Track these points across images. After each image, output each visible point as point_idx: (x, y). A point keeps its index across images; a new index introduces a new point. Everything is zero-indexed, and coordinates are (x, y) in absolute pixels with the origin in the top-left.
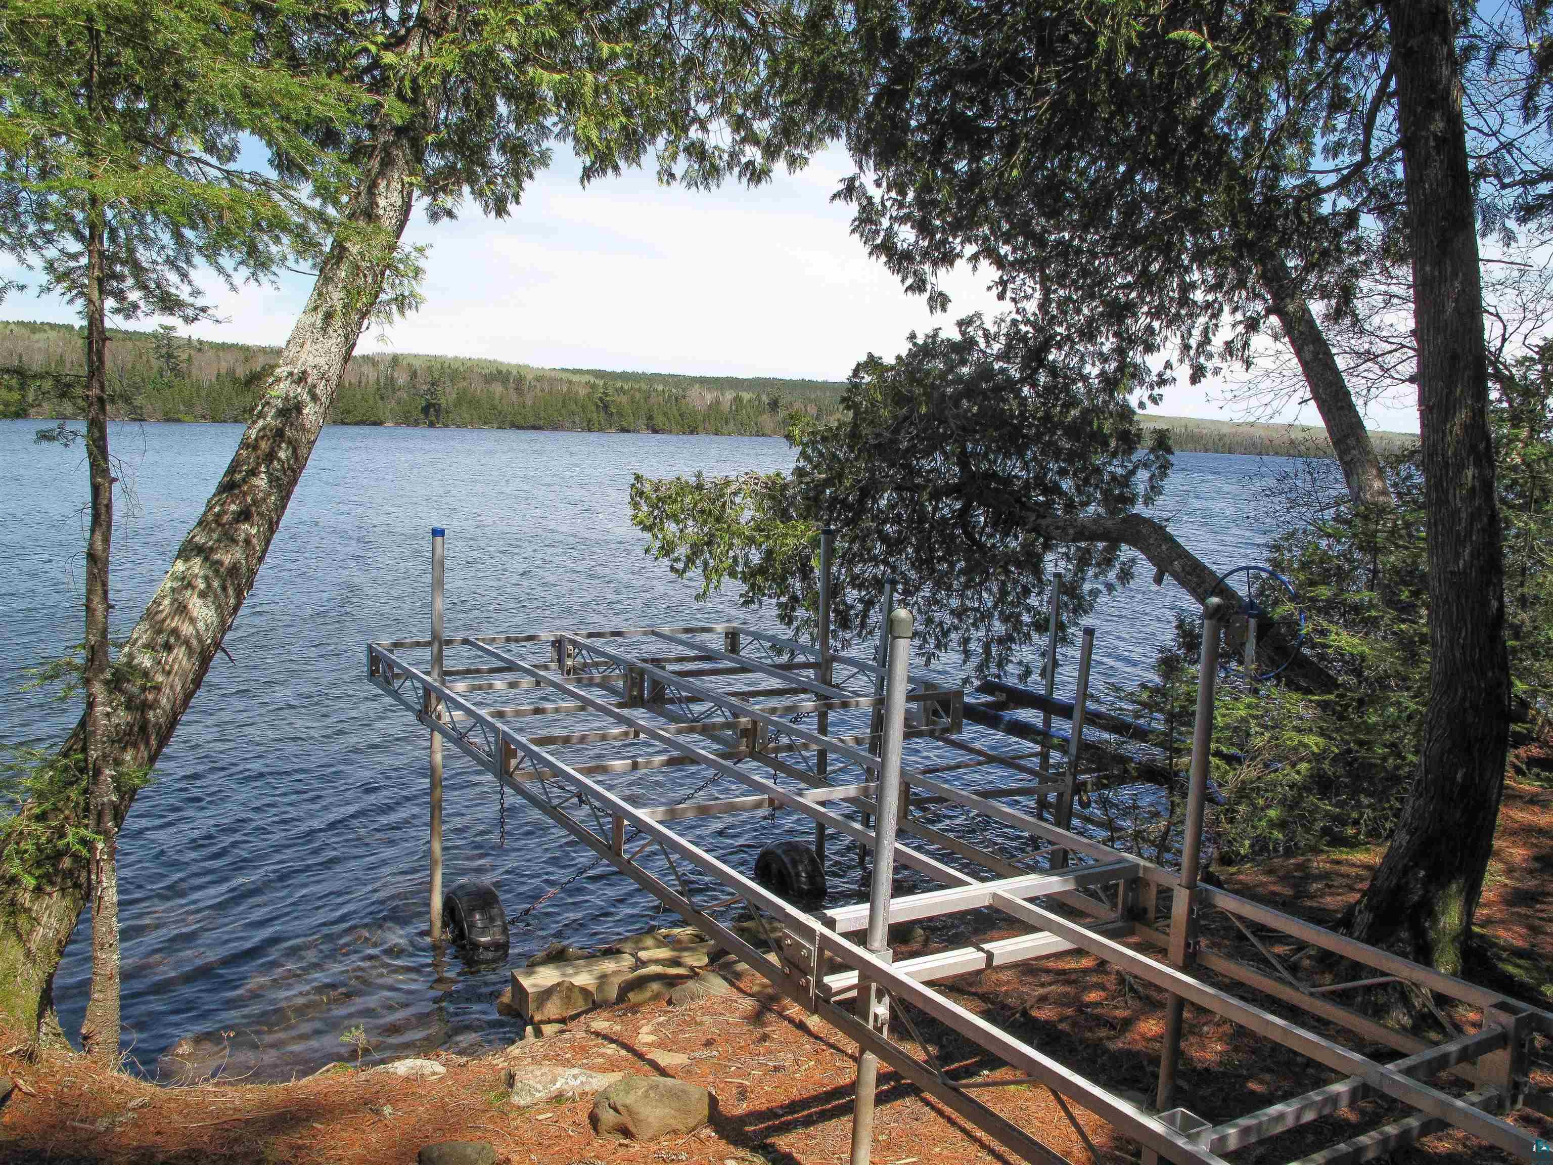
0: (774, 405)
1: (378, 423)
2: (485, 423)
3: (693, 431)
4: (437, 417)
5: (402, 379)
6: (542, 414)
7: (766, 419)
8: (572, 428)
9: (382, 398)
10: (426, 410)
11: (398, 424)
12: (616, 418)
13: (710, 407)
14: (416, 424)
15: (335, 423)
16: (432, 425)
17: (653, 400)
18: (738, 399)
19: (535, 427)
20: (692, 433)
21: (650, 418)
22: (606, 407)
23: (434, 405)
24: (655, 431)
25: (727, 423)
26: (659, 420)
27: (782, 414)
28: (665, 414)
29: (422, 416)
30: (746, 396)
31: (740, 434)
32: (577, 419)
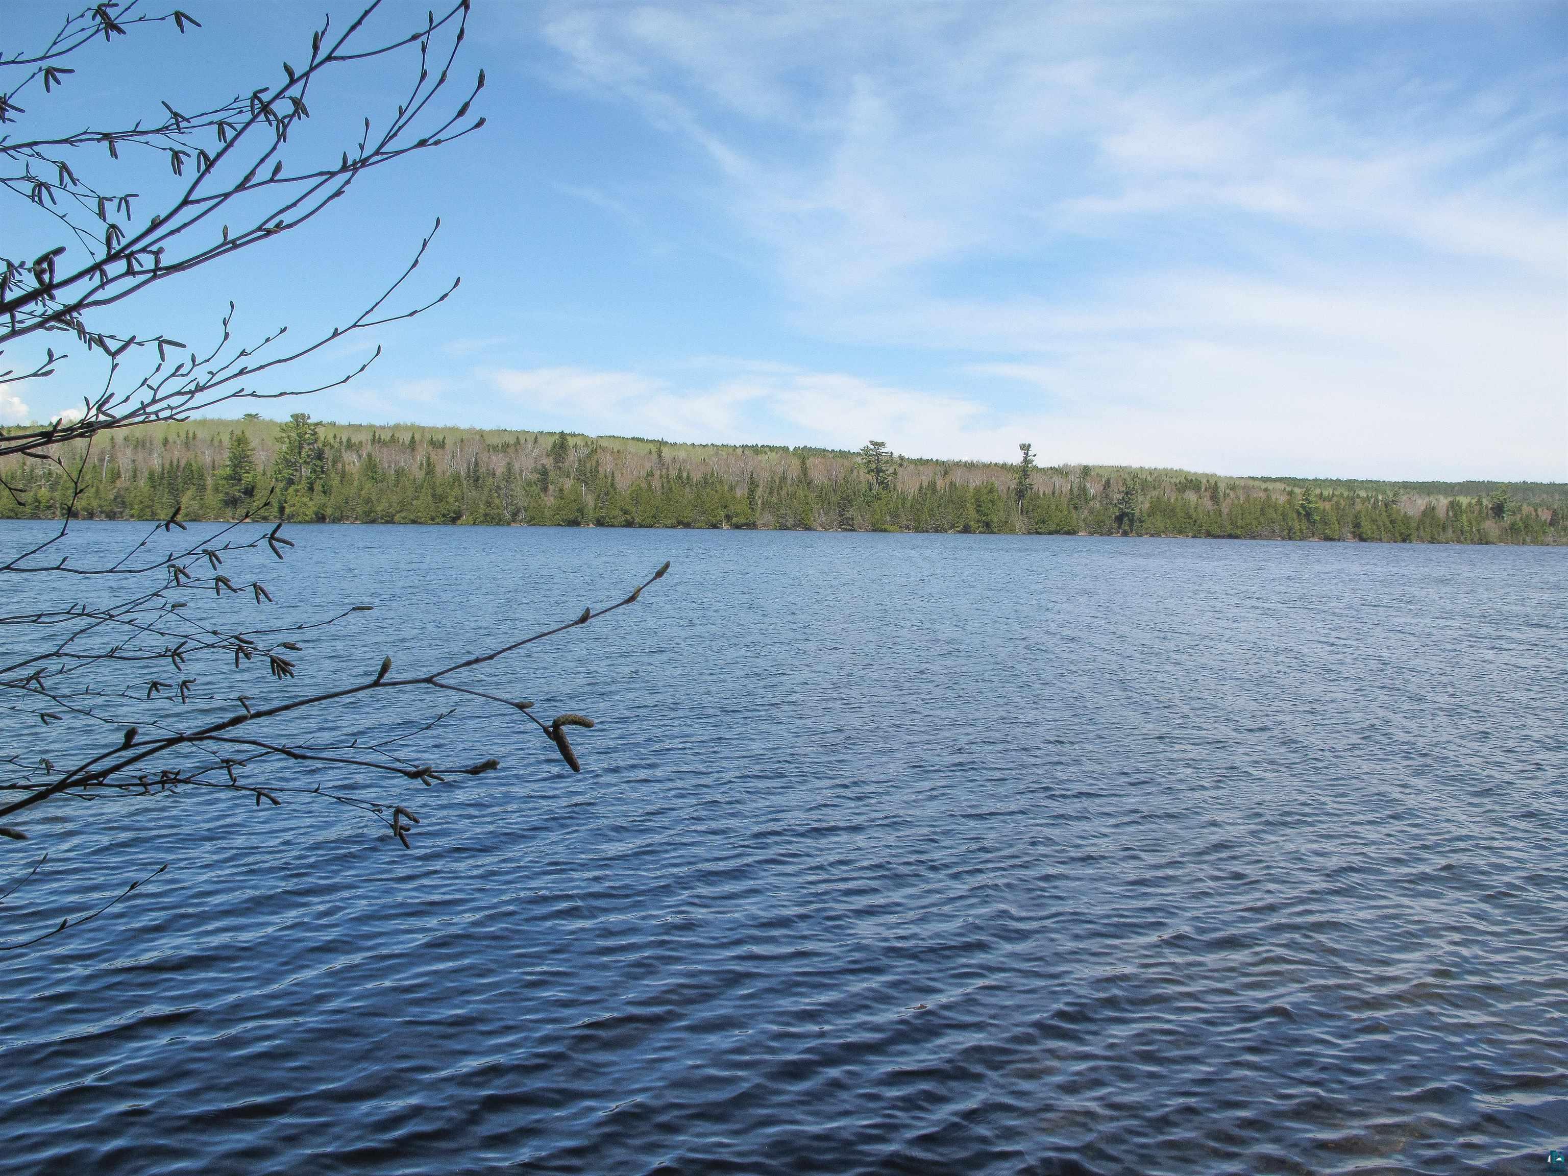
0: (1498, 510)
1: (1072, 532)
2: (1180, 532)
3: (1405, 539)
4: (1131, 525)
5: (1093, 489)
6: (1240, 523)
7: (1491, 526)
8: (1272, 535)
9: (1076, 508)
10: (1119, 519)
11: (1091, 534)
12: (1319, 526)
13: (1424, 513)
14: (1110, 533)
15: (1029, 533)
16: (1125, 534)
17: (1358, 506)
18: (1453, 506)
19: (1230, 536)
20: (1404, 541)
21: (1357, 525)
22: (1308, 515)
23: (1127, 514)
24: (1362, 539)
25: (1444, 528)
26: (1367, 527)
27: (1508, 519)
28: (1374, 521)
29: (1115, 525)
30: (1464, 500)
31: (1459, 542)
32: (1276, 527)
